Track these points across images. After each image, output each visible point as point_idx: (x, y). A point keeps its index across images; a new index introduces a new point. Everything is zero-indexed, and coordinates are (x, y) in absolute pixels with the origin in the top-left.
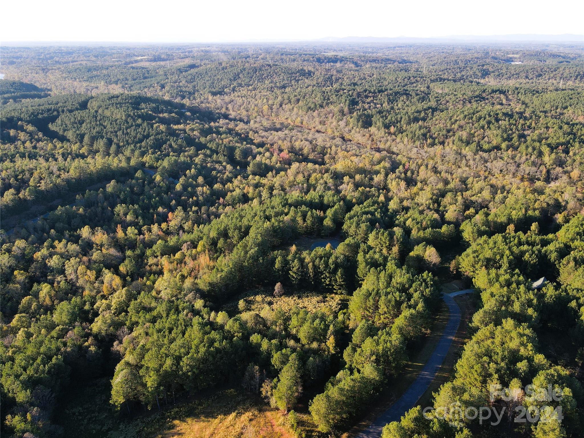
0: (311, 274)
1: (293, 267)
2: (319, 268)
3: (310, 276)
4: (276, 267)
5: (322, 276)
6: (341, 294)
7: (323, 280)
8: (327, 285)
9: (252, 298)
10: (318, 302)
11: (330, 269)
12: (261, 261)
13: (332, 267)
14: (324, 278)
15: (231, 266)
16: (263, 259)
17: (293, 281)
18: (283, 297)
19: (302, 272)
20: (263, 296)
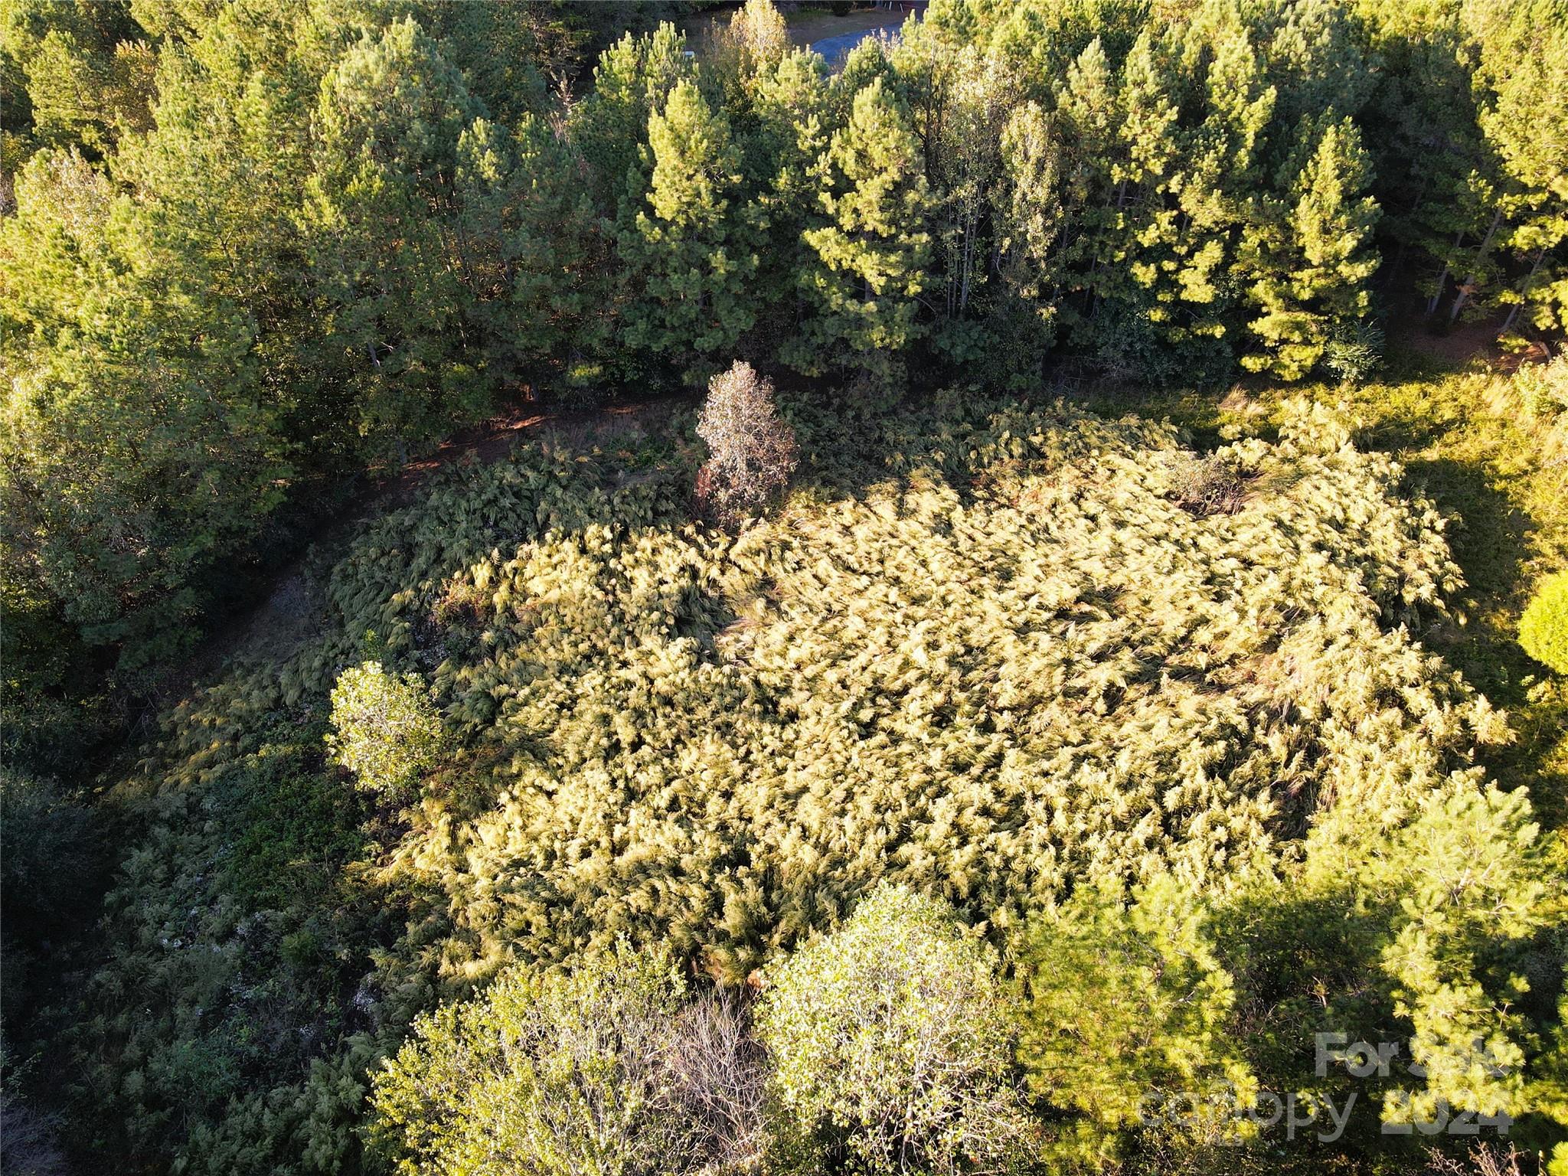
0: (1036, 225)
1: (843, 186)
2: (1121, 152)
3: (1021, 244)
4: (666, 202)
5: (1148, 238)
6: (1320, 375)
7: (1145, 274)
8: (1185, 313)
9: (482, 573)
10: (1196, 510)
11: (1235, 141)
12: (488, 165)
13: (1254, 117)
14: (1161, 251)
15: (143, 265)
16: (504, 144)
17: (859, 322)
18: (797, 507)
19: (934, 222)
20: (595, 534)
